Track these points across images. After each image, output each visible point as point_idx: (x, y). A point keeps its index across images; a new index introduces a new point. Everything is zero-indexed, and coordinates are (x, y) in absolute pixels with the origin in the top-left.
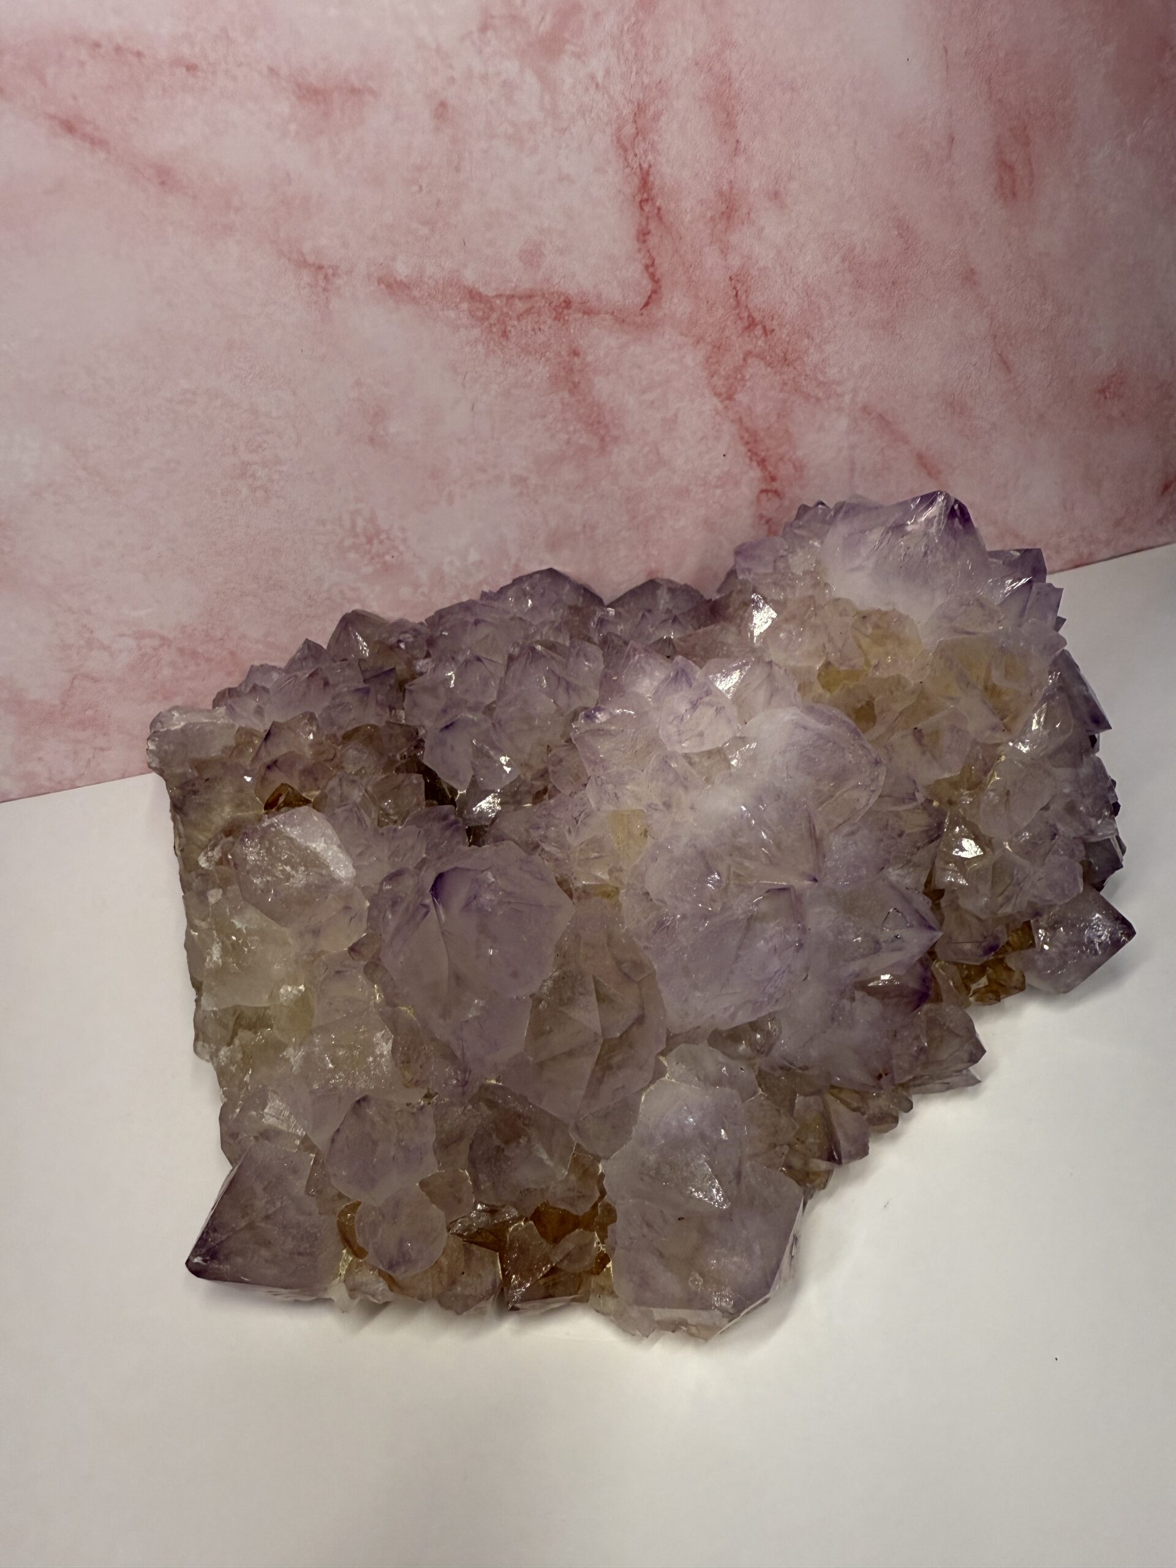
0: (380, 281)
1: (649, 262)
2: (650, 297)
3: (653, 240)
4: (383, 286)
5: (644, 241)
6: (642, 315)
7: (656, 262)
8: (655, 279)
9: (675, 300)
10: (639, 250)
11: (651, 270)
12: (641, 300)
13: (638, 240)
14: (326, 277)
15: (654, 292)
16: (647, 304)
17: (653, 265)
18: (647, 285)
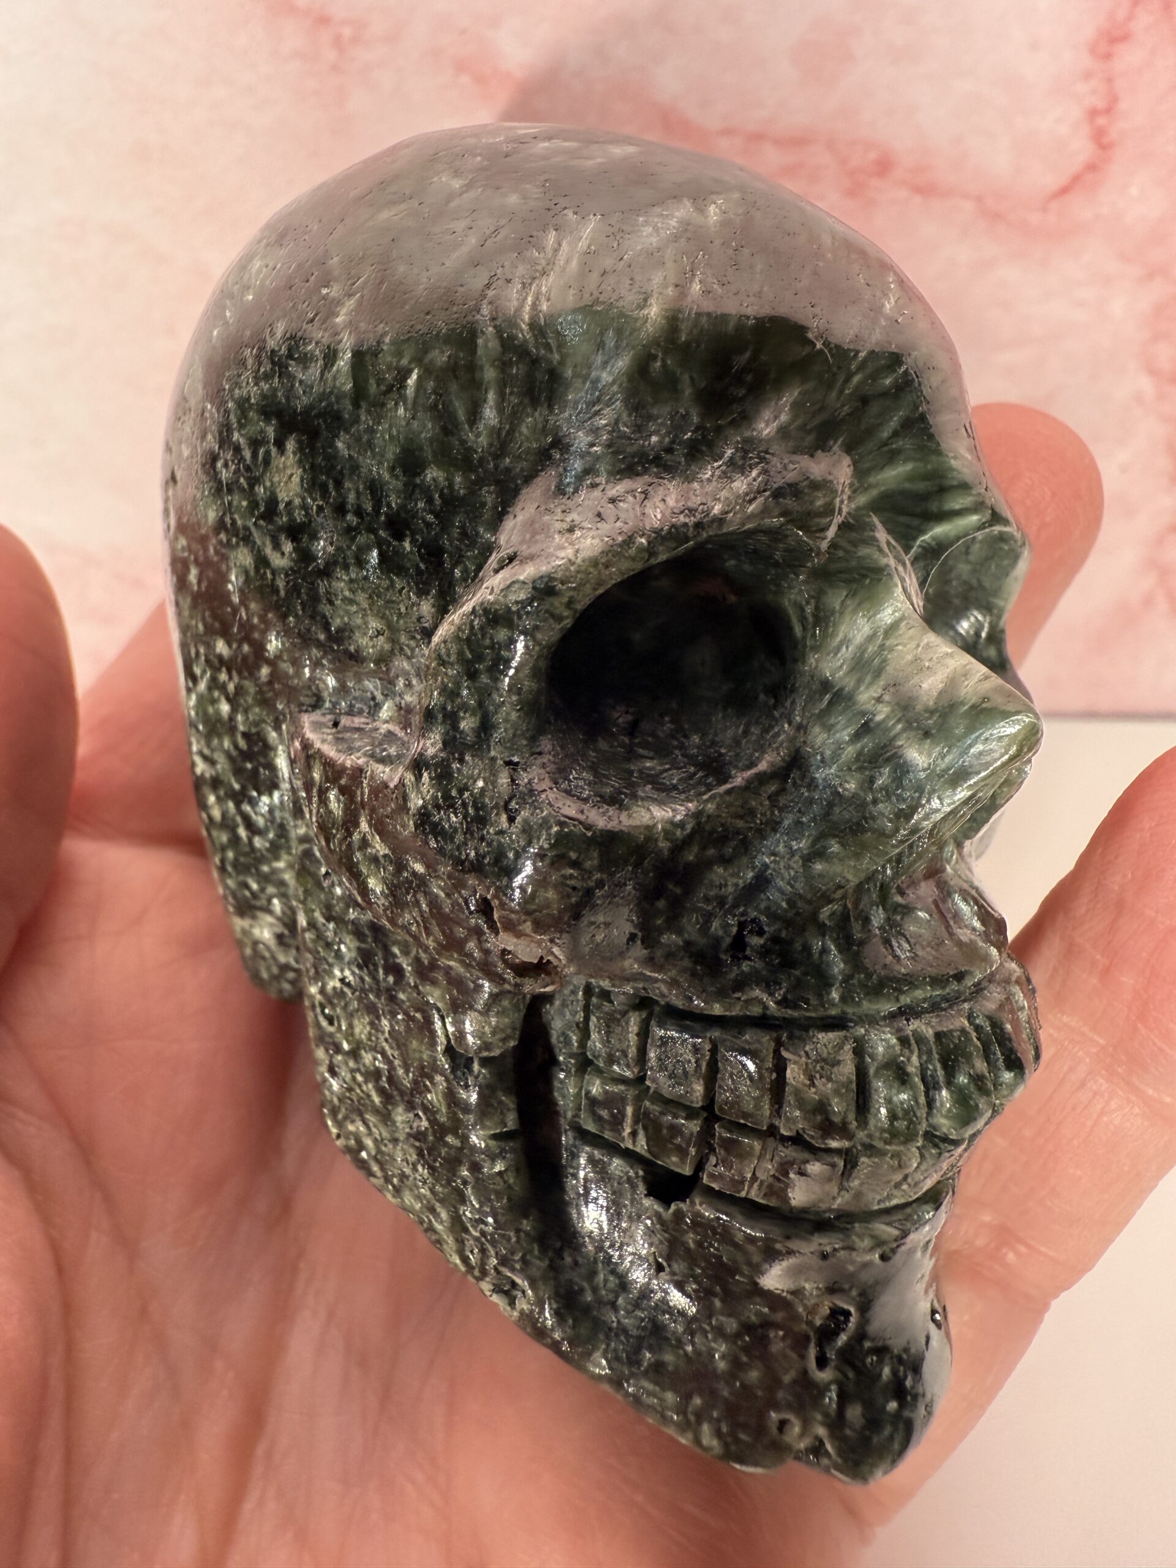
0: (460, 66)
1: (1101, 104)
2: (1076, 179)
3: (1129, 57)
4: (465, 79)
5: (1107, 56)
6: (1044, 209)
7: (1123, 105)
8: (1102, 141)
9: (1134, 191)
10: (1088, 76)
11: (1101, 121)
12: (1052, 181)
13: (1093, 50)
14: (338, 42)
15: (1092, 167)
16: (1064, 191)
17: (1109, 111)
18: (1081, 148)
